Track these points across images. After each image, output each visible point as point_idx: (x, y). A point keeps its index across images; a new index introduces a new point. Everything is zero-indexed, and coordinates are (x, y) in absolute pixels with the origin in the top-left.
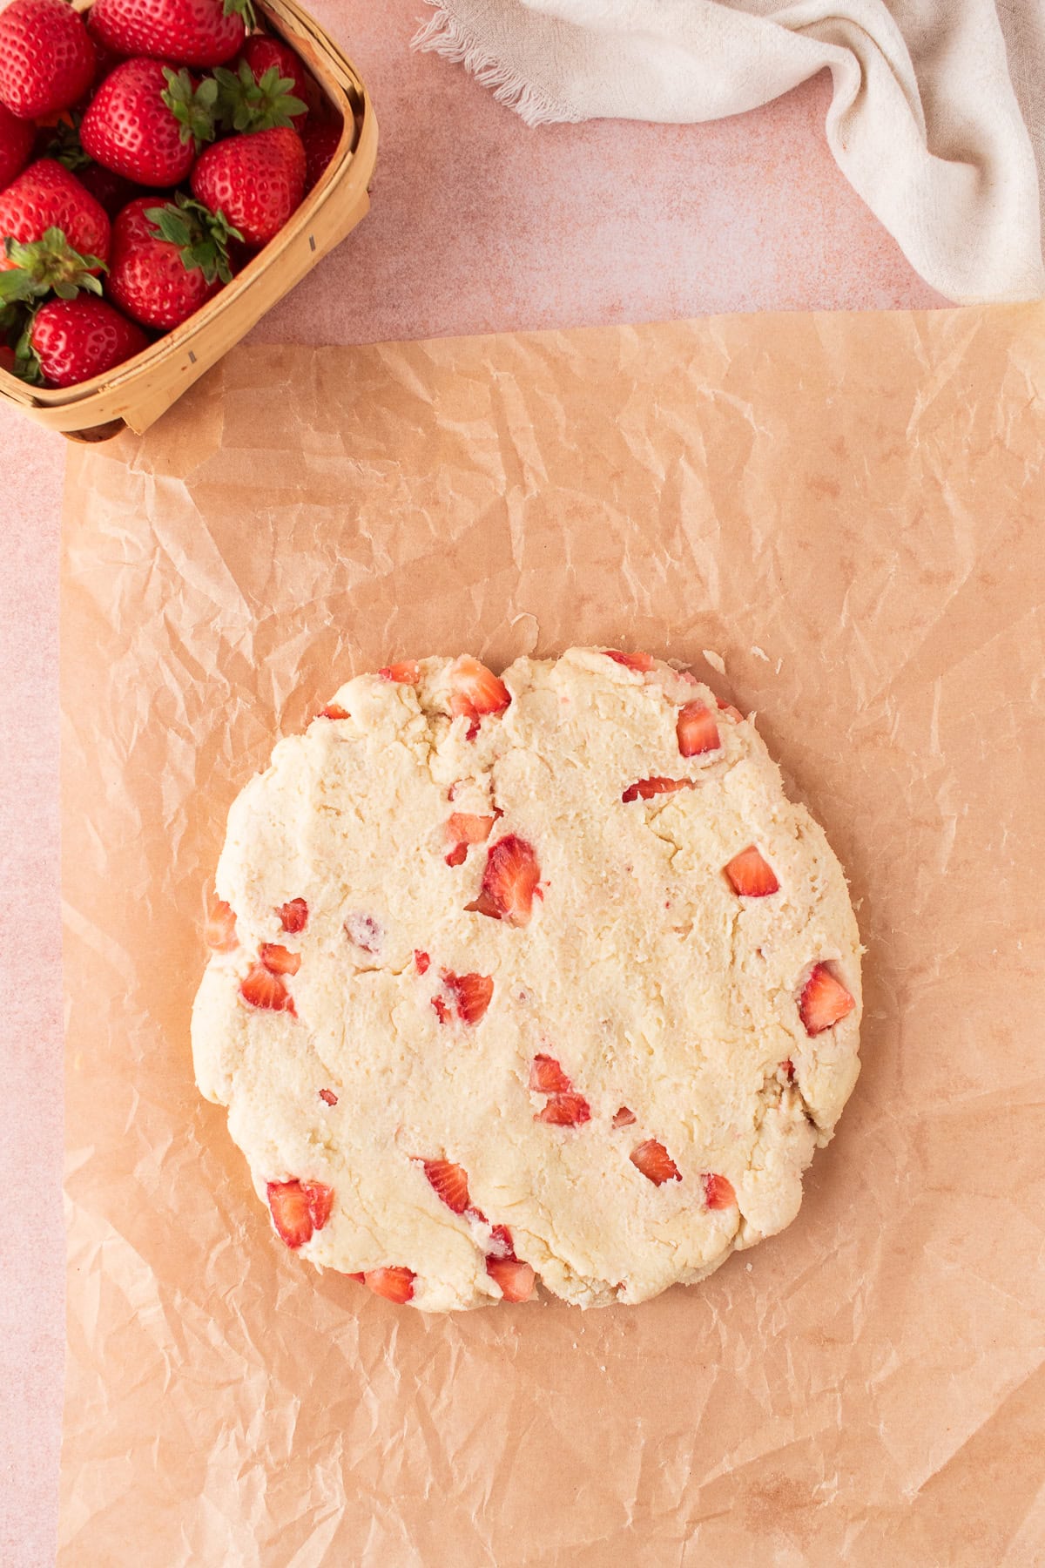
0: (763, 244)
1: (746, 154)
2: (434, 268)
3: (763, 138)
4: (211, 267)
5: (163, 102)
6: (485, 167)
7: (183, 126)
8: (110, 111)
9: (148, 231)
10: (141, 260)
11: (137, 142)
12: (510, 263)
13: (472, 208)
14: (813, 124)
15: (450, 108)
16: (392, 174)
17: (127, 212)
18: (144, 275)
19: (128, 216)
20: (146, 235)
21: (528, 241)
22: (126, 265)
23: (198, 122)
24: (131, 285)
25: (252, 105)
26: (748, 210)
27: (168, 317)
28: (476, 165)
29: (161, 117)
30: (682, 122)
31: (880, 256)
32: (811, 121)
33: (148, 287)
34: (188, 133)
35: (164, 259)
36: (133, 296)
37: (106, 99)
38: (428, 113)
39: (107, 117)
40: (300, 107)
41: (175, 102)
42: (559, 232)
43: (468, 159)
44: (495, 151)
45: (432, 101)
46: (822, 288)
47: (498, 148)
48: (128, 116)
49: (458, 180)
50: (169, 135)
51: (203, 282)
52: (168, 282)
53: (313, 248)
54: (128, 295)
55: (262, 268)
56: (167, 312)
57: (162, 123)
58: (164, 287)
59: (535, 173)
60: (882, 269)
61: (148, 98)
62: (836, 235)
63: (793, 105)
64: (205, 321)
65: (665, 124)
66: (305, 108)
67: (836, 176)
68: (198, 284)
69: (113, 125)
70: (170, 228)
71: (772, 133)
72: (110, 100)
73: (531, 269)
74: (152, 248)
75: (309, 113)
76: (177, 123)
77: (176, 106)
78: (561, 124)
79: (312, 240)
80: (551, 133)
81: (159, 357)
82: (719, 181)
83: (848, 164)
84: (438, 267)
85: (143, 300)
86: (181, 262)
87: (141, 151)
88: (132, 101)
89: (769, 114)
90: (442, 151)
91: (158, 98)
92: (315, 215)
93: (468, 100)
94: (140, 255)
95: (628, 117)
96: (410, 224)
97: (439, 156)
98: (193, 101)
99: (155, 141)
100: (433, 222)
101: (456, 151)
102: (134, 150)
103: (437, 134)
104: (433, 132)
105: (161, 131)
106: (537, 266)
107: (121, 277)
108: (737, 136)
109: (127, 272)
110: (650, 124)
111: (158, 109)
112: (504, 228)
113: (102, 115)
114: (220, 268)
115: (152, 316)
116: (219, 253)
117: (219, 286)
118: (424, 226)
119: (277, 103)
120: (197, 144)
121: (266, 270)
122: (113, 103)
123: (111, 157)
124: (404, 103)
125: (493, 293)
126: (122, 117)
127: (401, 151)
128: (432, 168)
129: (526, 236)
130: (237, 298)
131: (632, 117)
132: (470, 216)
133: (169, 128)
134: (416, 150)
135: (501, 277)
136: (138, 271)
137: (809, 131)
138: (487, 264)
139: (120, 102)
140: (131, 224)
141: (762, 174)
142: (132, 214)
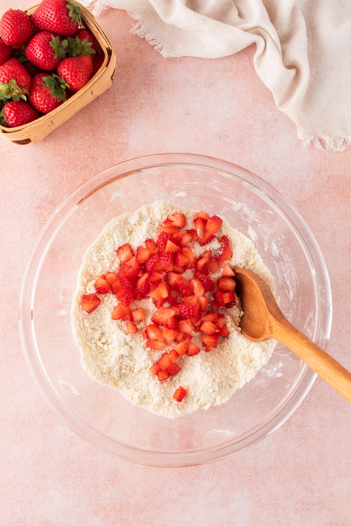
0: (233, 96)
1: (230, 69)
2: (134, 100)
3: (235, 65)
4: (60, 96)
5: (50, 45)
6: (151, 70)
7: (56, 53)
8: (34, 46)
9: (42, 83)
10: (39, 92)
11: (41, 57)
12: (157, 99)
13: (146, 82)
14: (250, 61)
15: (141, 51)
16: (122, 71)
17: (37, 77)
18: (39, 96)
19: (37, 78)
20: (41, 84)
21: (163, 92)
22: (34, 93)
23: (61, 52)
24: (35, 99)
25: (79, 49)
26: (230, 86)
27: (45, 110)
28: (148, 69)
29: (49, 50)
30: (211, 58)
31: (268, 101)
32: (249, 60)
33: (40, 100)
34: (57, 55)
35: (46, 92)
36: (35, 102)
37: (33, 43)
38: (134, 53)
39: (33, 48)
40: (93, 52)
41: (54, 46)
42: (172, 91)
43: (145, 67)
44: (154, 65)
45: (135, 49)
46: (251, 110)
47: (155, 64)
48: (39, 48)
49: (142, 73)
50: (51, 55)
51: (57, 101)
52: (46, 99)
53: (92, 94)
56: (45, 108)
57: (49, 52)
58: (45, 101)
59: (165, 72)
60: (269, 105)
61: (46, 44)
62: (256, 94)
63: (244, 55)
64: (56, 113)
65: (205, 59)
66: (95, 52)
67: (256, 76)
68: (55, 101)
69: (34, 50)
70: (49, 84)
71: (238, 63)
74: (42, 89)
75: (96, 53)
76: (54, 52)
77: (54, 47)
78: (174, 58)
79: (92, 92)
80: (171, 60)
81: (41, 122)
82: (221, 77)
83: (259, 72)
85: (38, 104)
86: (50, 94)
87: (42, 59)
88: (41, 44)
89: (237, 57)
90: (138, 64)
91: (49, 44)
92: (93, 84)
93: (146, 49)
94: (39, 90)
95: (194, 56)
96: (127, 86)
97: (137, 66)
98: (60, 46)
99: (46, 57)
100: (134, 86)
101: (142, 65)
102: (40, 59)
103: (136, 59)
105: (48, 54)
106: (165, 100)
107: (33, 96)
108: (227, 63)
110: (201, 59)
111: (49, 47)
112: (156, 88)
113: (32, 47)
114: (63, 97)
115: (41, 109)
116: (63, 93)
117: (62, 102)
118: (131, 87)
119: (86, 50)
120: (60, 59)
121: (76, 99)
122: (35, 44)
123: (33, 60)
124: (127, 50)
125: (151, 108)
126: (37, 48)
127: (125, 64)
128: (135, 69)
129: (162, 91)
130: (67, 107)
131: (195, 56)
132: (145, 84)
133: (51, 53)
134: (130, 64)
135: (154, 103)
136: (38, 95)
137: (249, 63)
138: (150, 99)
139: (37, 44)
140: (37, 80)
141: (234, 75)
142: (38, 77)
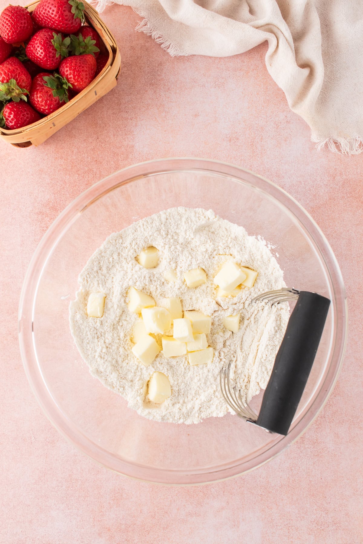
0: (244, 97)
1: (240, 68)
2: (140, 100)
3: (246, 63)
4: (62, 97)
5: (52, 43)
6: (158, 69)
7: (58, 52)
8: (35, 44)
9: (43, 83)
10: (40, 92)
11: (42, 55)
12: (164, 100)
13: (153, 82)
14: (262, 59)
15: (147, 50)
16: (128, 70)
17: (38, 76)
18: (40, 97)
19: (38, 78)
20: (42, 84)
21: (170, 93)
22: (35, 93)
23: (63, 51)
24: (36, 100)
25: (82, 48)
26: (240, 86)
27: (47, 111)
28: (154, 68)
29: (51, 48)
30: (220, 56)
31: (281, 102)
32: (261, 58)
33: (41, 101)
34: (59, 54)
35: (47, 92)
36: (36, 103)
37: (34, 40)
38: (140, 51)
39: (34, 46)
40: (98, 50)
42: (180, 91)
43: (152, 66)
44: (160, 64)
45: (141, 47)
46: (263, 111)
47: (161, 63)
48: (40, 46)
49: (148, 73)
50: (52, 54)
51: (59, 101)
52: (48, 100)
53: (96, 94)
54: (35, 103)
55: (78, 99)
56: (47, 109)
57: (51, 50)
58: (46, 101)
59: (173, 71)
60: (282, 106)
61: (47, 42)
62: (268, 95)
64: (58, 114)
65: (215, 57)
66: (99, 50)
67: (268, 76)
68: (57, 102)
69: (35, 49)
70: (50, 83)
71: (249, 62)
72: (35, 41)
73: (170, 102)
74: (44, 89)
75: (100, 52)
76: (56, 50)
77: (56, 45)
78: (182, 56)
79: (95, 92)
80: (178, 59)
81: (42, 123)
82: (231, 76)
83: (271, 71)
84: (141, 100)
85: (39, 105)
86: (52, 94)
87: (43, 58)
88: (42, 42)
89: (248, 55)
90: (144, 63)
91: (50, 42)
92: (96, 84)
93: (153, 47)
94: (40, 90)
95: (202, 55)
96: (133, 86)
97: (143, 65)
98: (62, 44)
99: (48, 55)
100: (140, 86)
101: (148, 64)
102: (41, 57)
103: (142, 58)
104: (141, 57)
105: (50, 52)
106: (172, 100)
107: (33, 96)
108: (237, 62)
109: (35, 95)
110: (210, 57)
111: (50, 45)
112: (162, 89)
113: (32, 45)
114: (65, 97)
115: (42, 110)
116: (65, 93)
117: (64, 103)
118: (137, 87)
119: (90, 48)
120: (62, 58)
122: (36, 42)
123: (34, 59)
124: (132, 48)
125: (158, 109)
126: (38, 47)
127: (131, 63)
128: (140, 69)
129: (169, 91)
130: (69, 108)
131: (204, 54)
132: (152, 84)
133: (53, 51)
134: (135, 63)
135: (161, 104)
136: (39, 96)
137: (260, 62)
138: (157, 100)
139: (38, 42)
140: (38, 80)
141: (245, 74)
142: (39, 77)
